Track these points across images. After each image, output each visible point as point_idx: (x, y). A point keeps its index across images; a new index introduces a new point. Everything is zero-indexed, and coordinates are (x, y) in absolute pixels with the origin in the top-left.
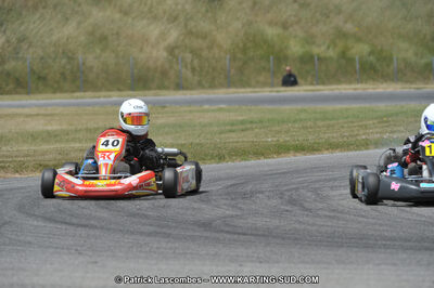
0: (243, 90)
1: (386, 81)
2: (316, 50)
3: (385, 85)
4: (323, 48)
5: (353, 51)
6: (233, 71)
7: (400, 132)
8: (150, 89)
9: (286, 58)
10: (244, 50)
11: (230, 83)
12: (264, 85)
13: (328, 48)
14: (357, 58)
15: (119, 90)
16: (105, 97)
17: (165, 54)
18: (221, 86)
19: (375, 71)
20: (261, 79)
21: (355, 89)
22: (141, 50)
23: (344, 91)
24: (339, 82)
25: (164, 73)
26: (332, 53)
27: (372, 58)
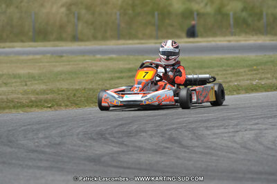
0: (130, 42)
1: (256, 34)
2: (196, 7)
3: (255, 38)
4: (202, 5)
5: (229, 8)
6: (123, 25)
7: (268, 78)
8: (49, 41)
9: (169, 13)
10: (133, 6)
11: (119, 36)
12: (150, 37)
13: (206, 4)
14: (231, 13)
15: (22, 41)
16: (9, 47)
17: (63, 10)
18: (112, 37)
19: (248, 25)
20: (148, 31)
21: (229, 41)
22: (42, 5)
23: (219, 43)
24: (215, 35)
25: (62, 27)
26: (209, 9)
27: (244, 14)
